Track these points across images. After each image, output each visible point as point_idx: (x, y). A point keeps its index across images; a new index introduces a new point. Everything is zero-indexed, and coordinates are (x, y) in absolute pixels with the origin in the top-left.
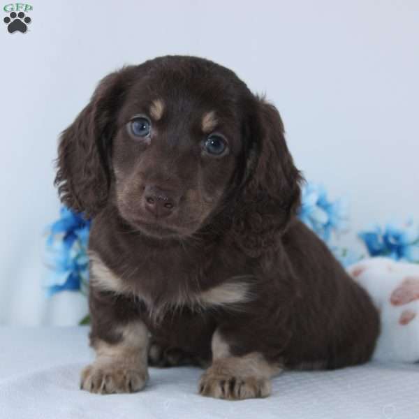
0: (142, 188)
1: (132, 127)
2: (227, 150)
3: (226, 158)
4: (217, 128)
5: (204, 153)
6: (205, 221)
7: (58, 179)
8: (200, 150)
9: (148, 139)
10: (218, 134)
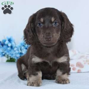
0: (44, 37)
1: (38, 25)
2: (58, 24)
3: (59, 26)
4: (55, 20)
5: (54, 26)
6: (58, 39)
7: (24, 39)
8: (53, 26)
9: (42, 27)
10: (56, 21)
